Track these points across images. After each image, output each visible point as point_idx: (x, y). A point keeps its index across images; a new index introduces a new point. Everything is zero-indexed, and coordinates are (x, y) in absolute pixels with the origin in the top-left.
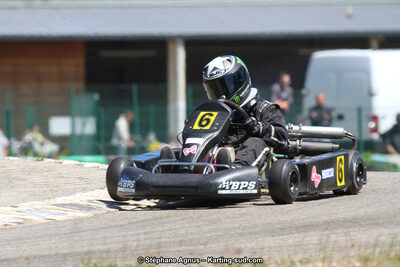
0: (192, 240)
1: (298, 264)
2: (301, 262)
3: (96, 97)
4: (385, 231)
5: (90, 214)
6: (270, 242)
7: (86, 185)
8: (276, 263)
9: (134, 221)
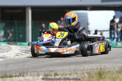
0: (35, 67)
1: (68, 75)
2: (69, 74)
3: (4, 24)
4: (94, 65)
5: (4, 60)
6: (59, 68)
7: (2, 51)
8: (61, 74)
9: (17, 62)
